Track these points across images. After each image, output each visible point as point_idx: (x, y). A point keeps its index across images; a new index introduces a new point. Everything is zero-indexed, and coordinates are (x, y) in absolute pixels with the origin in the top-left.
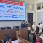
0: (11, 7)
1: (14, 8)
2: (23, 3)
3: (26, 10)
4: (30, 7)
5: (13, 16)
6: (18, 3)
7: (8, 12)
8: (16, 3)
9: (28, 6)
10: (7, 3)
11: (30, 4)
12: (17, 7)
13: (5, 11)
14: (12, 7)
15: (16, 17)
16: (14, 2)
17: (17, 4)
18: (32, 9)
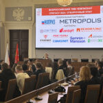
1: (75, 21)
10: (60, 14)
14: (71, 20)
15: (81, 42)
17: (84, 12)
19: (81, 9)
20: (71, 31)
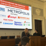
0: (13, 11)
2: (29, 7)
3: (32, 15)
4: (38, 12)
5: (16, 23)
6: (22, 6)
7: (9, 17)
8: (19, 6)
9: (35, 11)
10: (8, 5)
11: (37, 8)
12: (21, 11)
13: (5, 16)
14: (15, 11)
16: (17, 5)
17: (21, 8)
18: (40, 15)
19: (20, 5)
20: (15, 18)
